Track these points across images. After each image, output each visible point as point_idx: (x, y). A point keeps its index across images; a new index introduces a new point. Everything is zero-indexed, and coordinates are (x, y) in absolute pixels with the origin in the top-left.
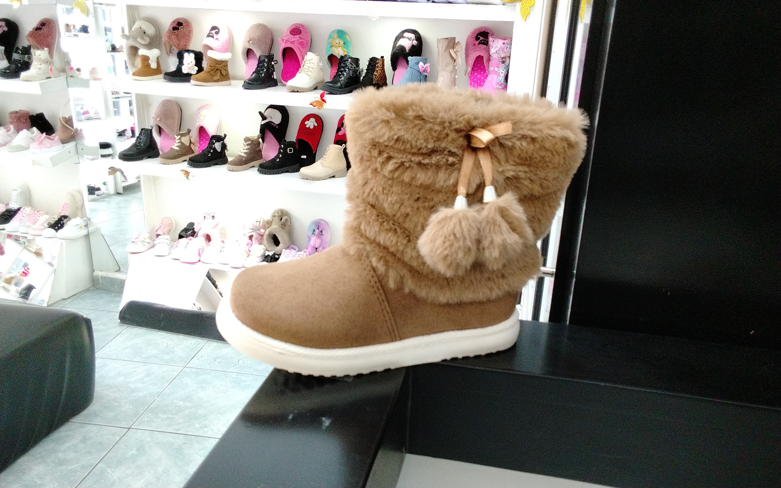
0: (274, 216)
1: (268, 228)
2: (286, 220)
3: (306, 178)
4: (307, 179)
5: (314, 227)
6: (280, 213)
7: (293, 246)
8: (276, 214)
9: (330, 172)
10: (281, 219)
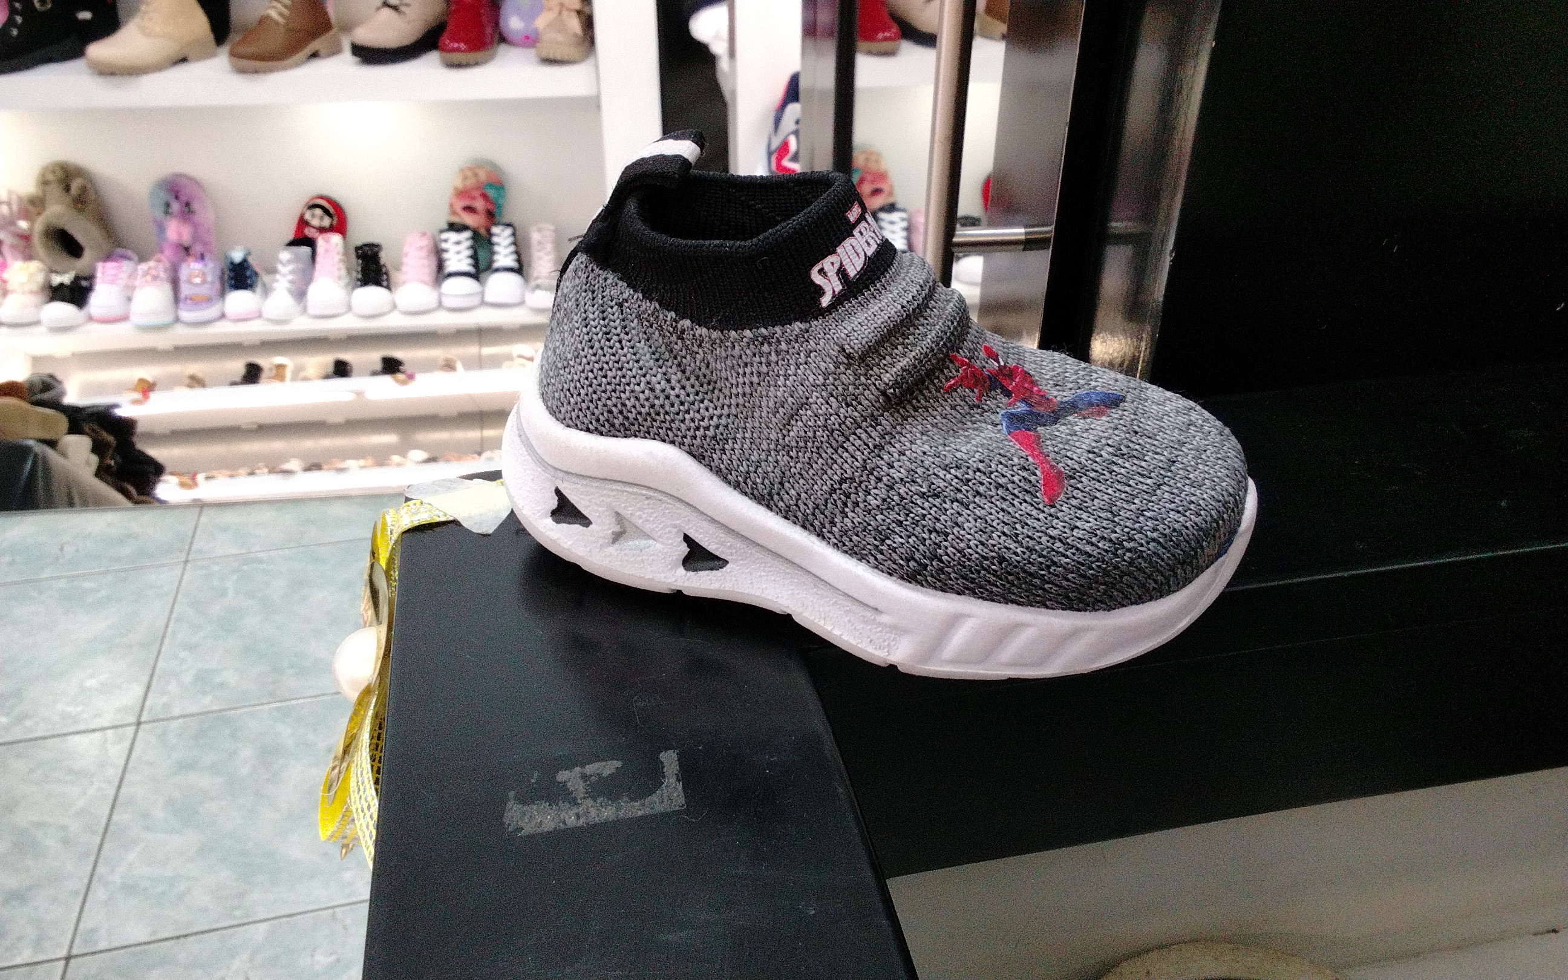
0: (45, 183)
1: (39, 214)
2: (84, 190)
3: (109, 71)
4: (113, 74)
5: (164, 196)
6: (60, 174)
7: (120, 251)
8: (50, 177)
9: (171, 48)
10: (68, 189)
